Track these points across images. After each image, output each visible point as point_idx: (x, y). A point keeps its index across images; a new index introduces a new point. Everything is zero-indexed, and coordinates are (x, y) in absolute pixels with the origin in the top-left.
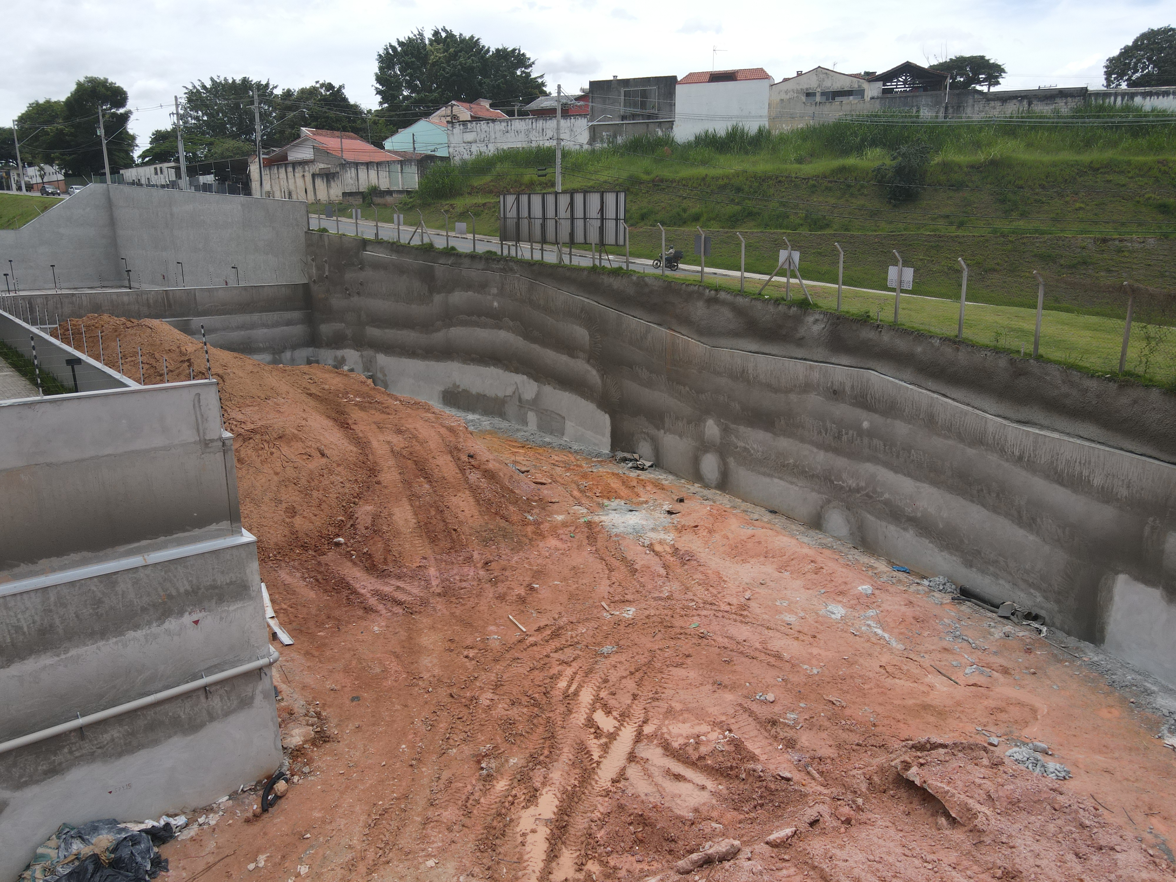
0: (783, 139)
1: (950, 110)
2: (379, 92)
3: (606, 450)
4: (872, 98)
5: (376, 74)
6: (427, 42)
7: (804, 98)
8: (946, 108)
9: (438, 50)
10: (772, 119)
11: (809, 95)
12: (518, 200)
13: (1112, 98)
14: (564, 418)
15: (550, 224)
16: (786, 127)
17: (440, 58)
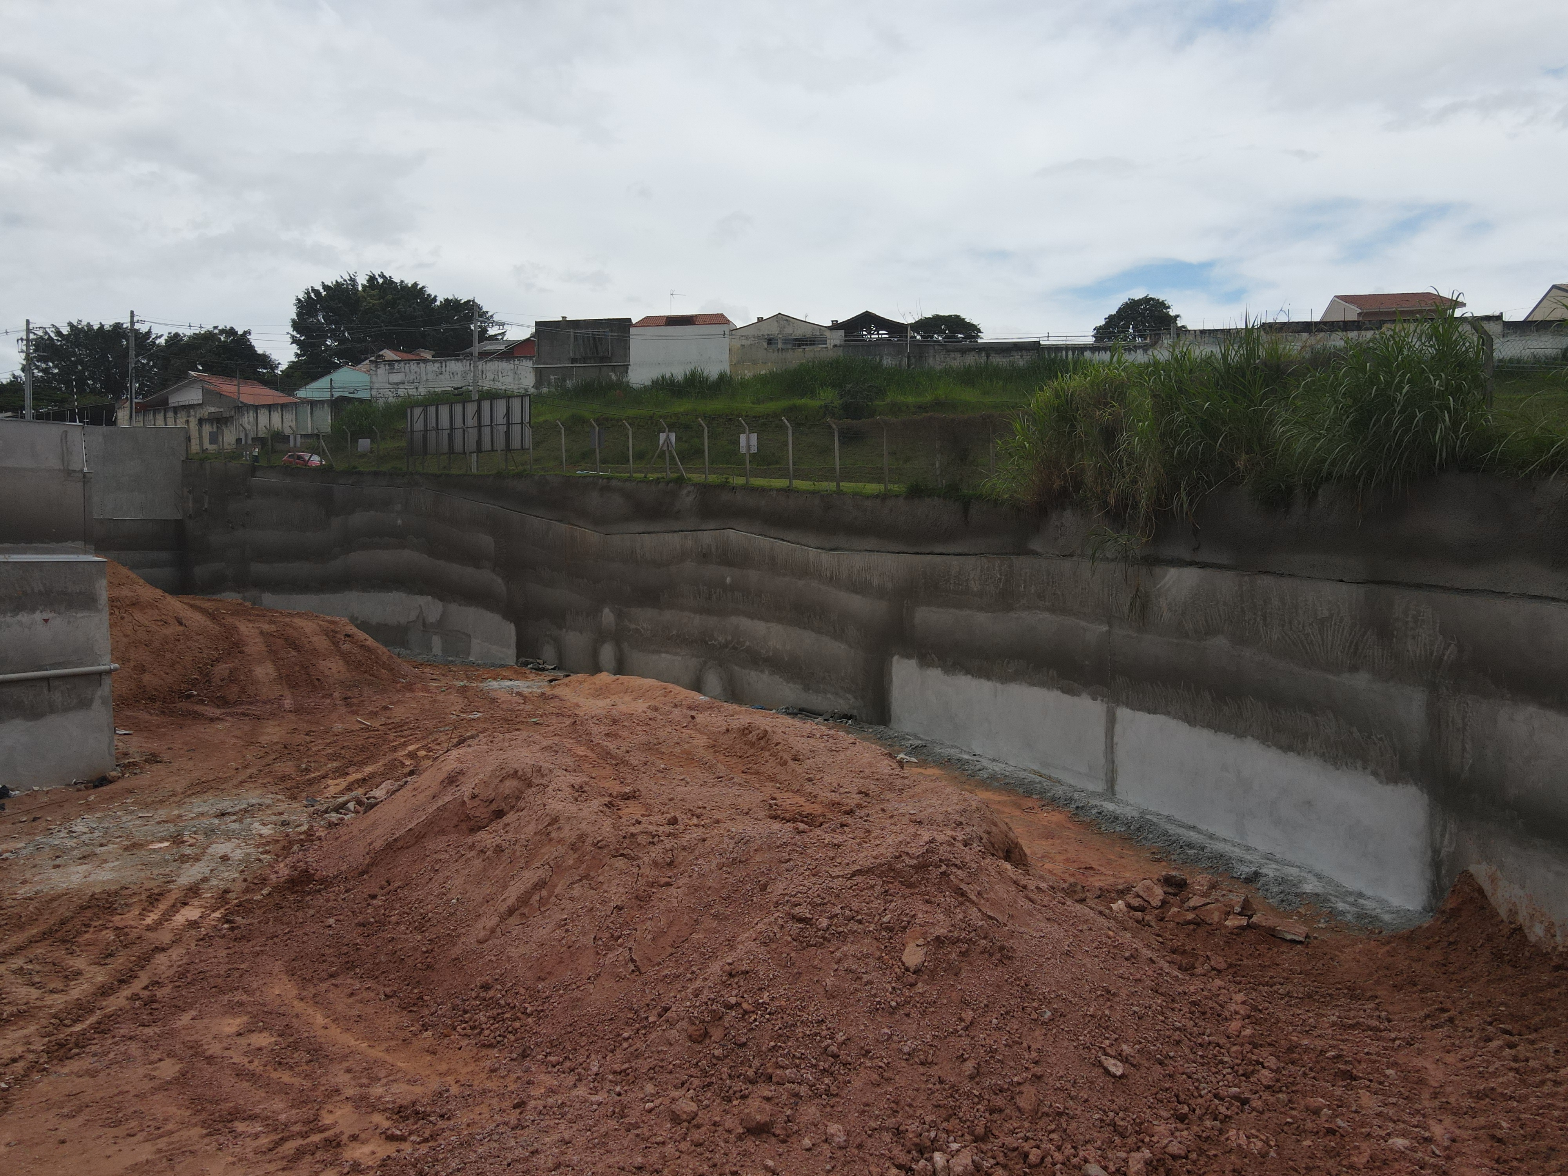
0: (744, 384)
1: (913, 360)
2: (295, 341)
3: (512, 661)
4: (835, 346)
5: (293, 321)
6: (360, 288)
7: (765, 344)
8: (909, 358)
9: (372, 297)
10: (733, 365)
11: (770, 341)
12: (425, 411)
13: (1064, 353)
14: (470, 636)
15: (458, 434)
16: (748, 374)
17: (374, 305)
